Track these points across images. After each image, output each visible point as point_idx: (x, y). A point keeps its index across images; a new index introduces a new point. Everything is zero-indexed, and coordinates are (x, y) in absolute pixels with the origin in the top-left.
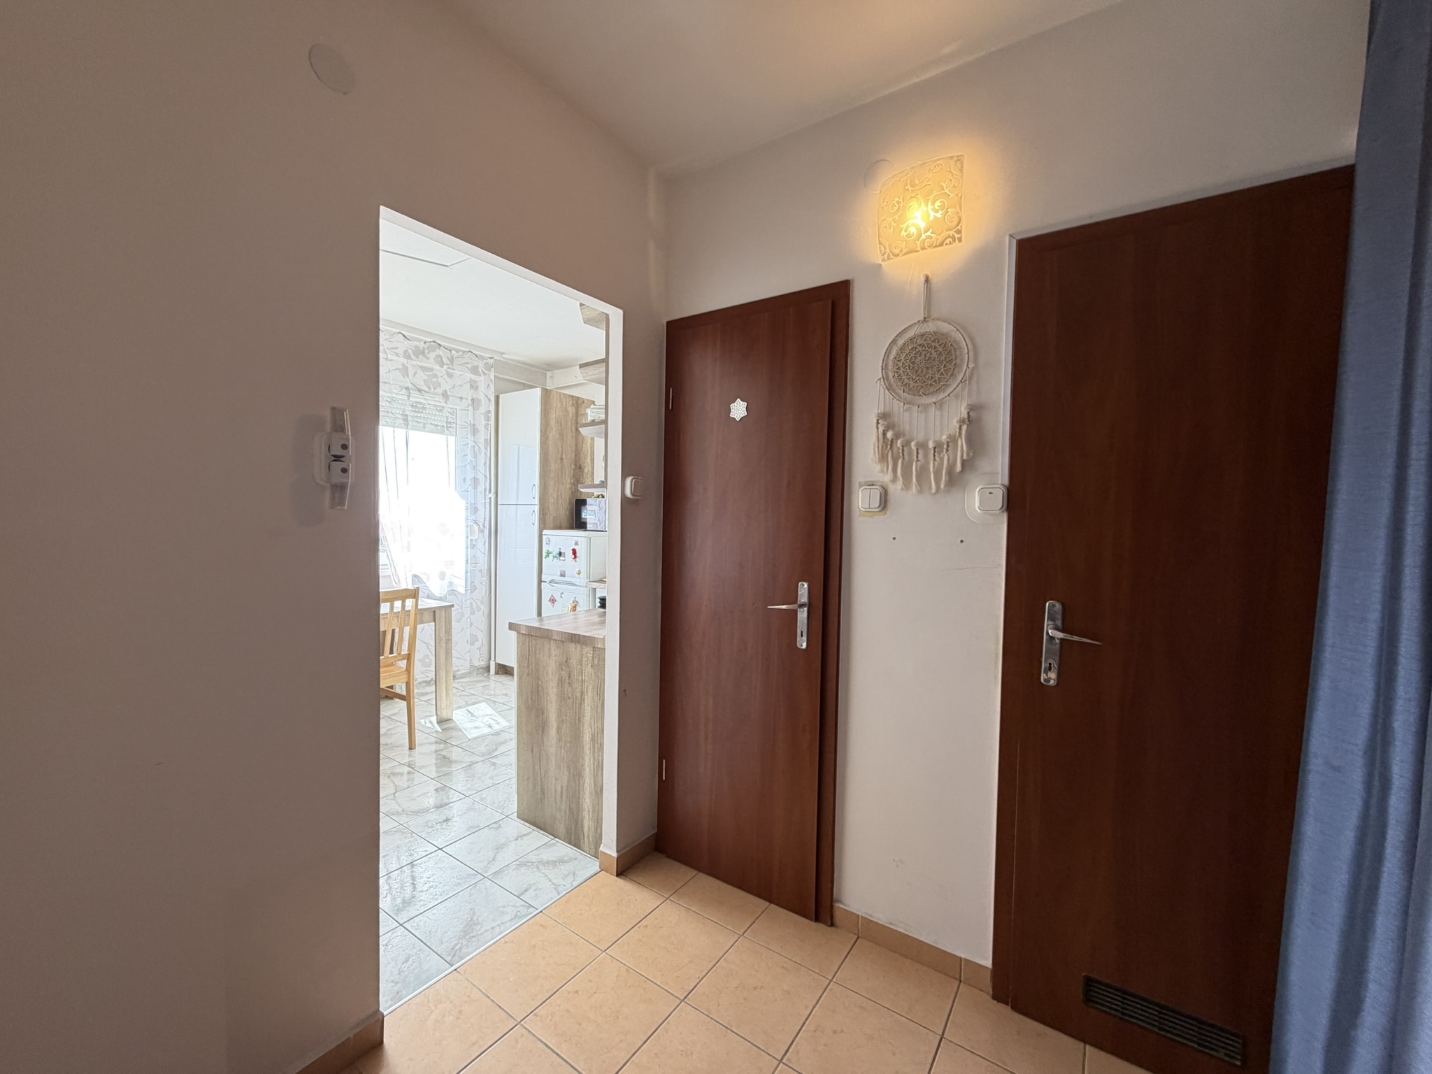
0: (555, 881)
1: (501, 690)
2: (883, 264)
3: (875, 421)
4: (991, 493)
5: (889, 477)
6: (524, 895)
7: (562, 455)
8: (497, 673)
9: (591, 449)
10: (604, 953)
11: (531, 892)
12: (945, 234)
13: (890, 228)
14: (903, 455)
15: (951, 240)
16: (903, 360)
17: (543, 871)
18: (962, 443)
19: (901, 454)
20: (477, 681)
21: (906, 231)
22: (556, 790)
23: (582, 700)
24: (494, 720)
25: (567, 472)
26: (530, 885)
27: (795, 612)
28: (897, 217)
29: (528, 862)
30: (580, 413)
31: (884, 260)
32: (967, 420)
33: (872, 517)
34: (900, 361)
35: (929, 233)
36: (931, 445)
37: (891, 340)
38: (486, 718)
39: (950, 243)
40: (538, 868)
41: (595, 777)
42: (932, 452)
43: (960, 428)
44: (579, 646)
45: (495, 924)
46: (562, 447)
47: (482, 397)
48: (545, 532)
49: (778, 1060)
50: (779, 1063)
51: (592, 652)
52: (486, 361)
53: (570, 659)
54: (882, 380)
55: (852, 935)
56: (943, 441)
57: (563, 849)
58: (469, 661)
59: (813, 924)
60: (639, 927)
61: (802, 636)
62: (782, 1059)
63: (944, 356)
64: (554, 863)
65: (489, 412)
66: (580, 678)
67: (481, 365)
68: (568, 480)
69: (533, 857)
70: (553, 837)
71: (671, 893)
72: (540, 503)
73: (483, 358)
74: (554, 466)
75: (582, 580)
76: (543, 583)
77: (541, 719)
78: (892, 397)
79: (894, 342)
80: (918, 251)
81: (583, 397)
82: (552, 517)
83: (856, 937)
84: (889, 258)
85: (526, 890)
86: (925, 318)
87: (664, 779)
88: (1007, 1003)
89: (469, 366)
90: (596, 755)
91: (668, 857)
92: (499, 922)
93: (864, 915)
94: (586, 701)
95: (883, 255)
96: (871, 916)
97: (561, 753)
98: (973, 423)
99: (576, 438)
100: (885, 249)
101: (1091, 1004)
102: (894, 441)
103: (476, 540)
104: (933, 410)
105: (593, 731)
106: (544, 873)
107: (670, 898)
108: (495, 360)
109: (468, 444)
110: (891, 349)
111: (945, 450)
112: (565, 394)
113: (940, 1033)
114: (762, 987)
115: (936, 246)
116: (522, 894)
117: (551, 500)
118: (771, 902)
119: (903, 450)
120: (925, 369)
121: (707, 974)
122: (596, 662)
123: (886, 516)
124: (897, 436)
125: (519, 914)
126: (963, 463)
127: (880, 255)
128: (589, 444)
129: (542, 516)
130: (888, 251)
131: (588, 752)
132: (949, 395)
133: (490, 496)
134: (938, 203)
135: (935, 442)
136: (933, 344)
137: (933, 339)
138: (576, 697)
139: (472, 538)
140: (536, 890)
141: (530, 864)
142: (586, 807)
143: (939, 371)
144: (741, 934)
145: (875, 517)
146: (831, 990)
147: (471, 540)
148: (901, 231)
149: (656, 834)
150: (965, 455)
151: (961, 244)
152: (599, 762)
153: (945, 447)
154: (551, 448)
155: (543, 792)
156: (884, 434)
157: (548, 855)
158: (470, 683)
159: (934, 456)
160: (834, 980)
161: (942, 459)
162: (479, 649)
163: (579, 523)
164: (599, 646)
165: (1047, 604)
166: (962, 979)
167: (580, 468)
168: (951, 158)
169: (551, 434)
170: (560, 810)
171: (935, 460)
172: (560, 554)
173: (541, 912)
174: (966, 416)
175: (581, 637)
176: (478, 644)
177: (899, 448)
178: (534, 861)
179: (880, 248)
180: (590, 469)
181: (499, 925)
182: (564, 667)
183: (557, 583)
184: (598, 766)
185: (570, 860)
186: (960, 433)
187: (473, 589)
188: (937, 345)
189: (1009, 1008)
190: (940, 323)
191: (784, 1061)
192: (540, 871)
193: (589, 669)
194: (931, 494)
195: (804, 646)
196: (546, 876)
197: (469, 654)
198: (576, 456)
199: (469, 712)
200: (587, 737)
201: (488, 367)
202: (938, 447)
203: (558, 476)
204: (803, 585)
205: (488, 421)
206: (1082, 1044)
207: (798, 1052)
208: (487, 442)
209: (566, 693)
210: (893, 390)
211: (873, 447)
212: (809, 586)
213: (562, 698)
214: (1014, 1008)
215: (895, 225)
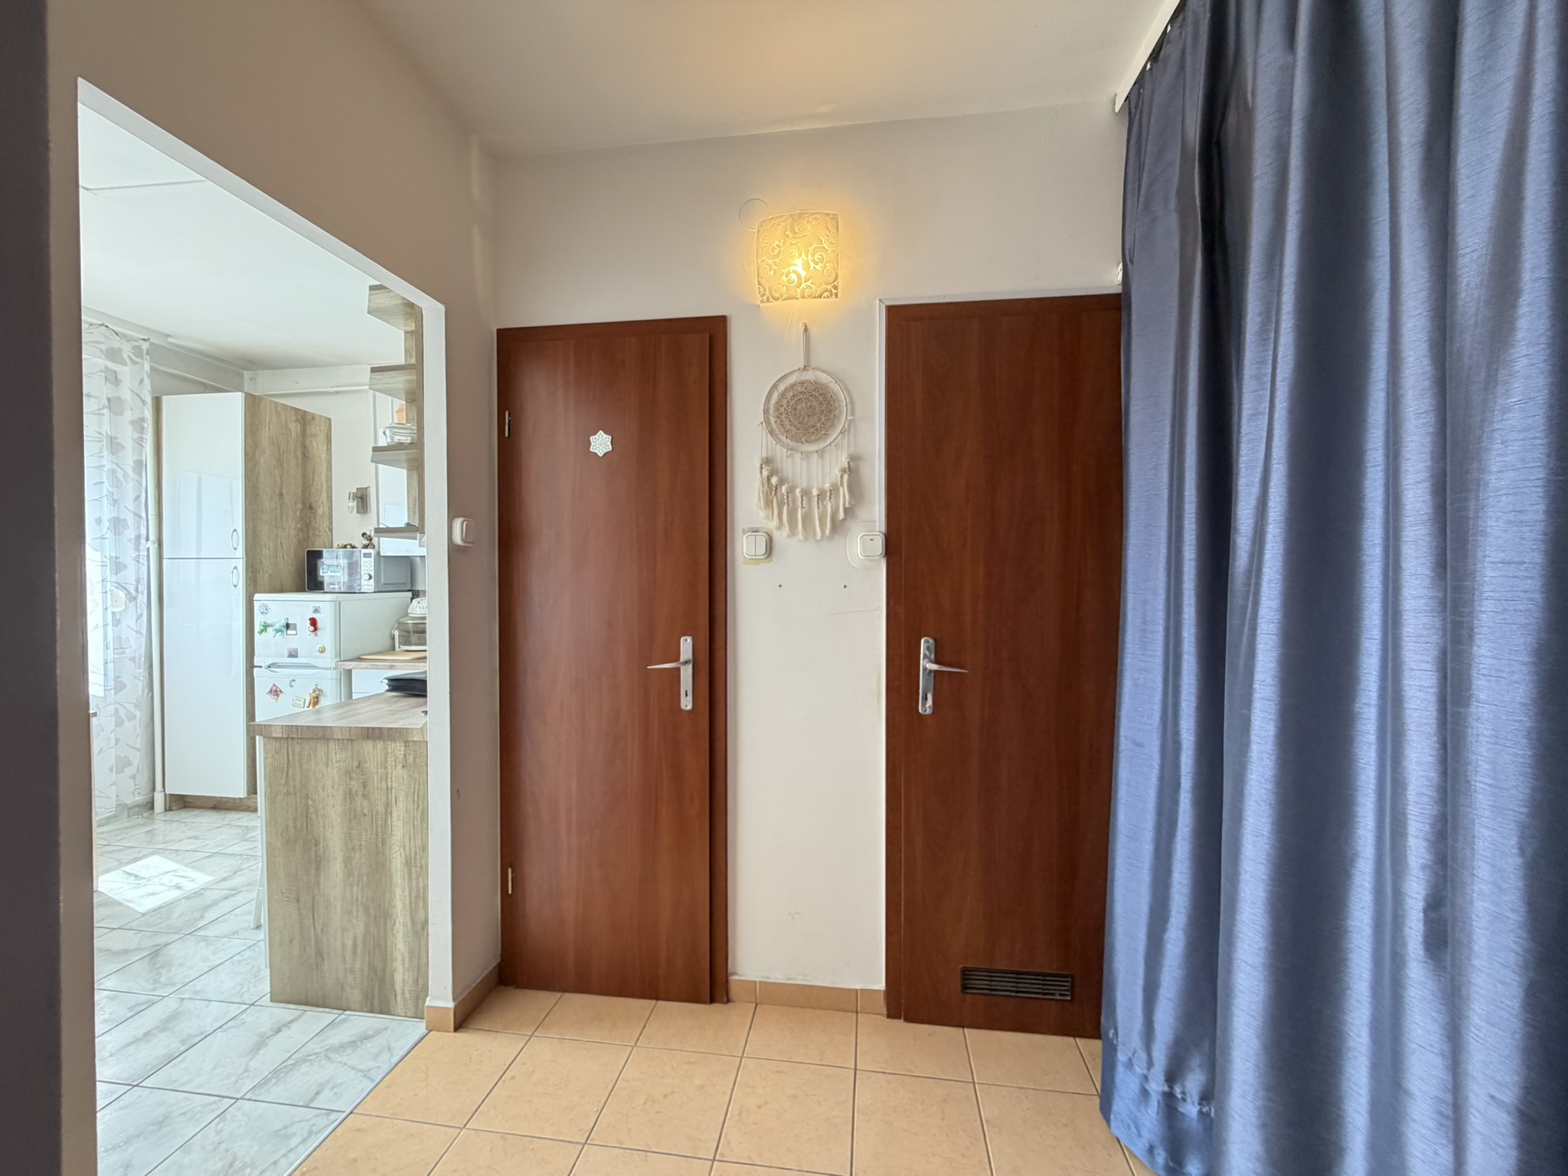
0: (362, 1067)
1: (183, 832)
2: (761, 305)
3: (759, 466)
4: (871, 540)
5: (775, 524)
6: (315, 1102)
7: (281, 488)
8: (168, 809)
9: (327, 483)
10: (464, 1130)
11: (326, 1094)
12: (825, 287)
13: (770, 270)
14: (788, 501)
15: (828, 293)
16: (785, 406)
17: (339, 1060)
18: (844, 491)
19: (786, 501)
20: (132, 827)
21: (787, 276)
22: (344, 945)
23: (388, 813)
24: (183, 877)
25: (290, 513)
26: (320, 1085)
27: (678, 670)
28: (777, 260)
29: (309, 1055)
30: (308, 432)
31: (762, 301)
32: (847, 470)
33: (757, 564)
34: (782, 406)
35: (808, 283)
36: (815, 492)
37: (772, 384)
38: (166, 879)
39: (828, 297)
40: (329, 1058)
41: (413, 912)
42: (816, 499)
43: (842, 477)
44: (380, 745)
45: (277, 1157)
46: (281, 477)
47: (127, 395)
48: (257, 596)
49: (709, 1160)
50: (713, 1163)
51: (403, 748)
52: (136, 343)
53: (365, 762)
54: (764, 423)
55: (750, 1004)
56: (826, 489)
57: (361, 1022)
58: (114, 798)
59: (708, 1007)
60: (504, 1081)
61: (686, 695)
62: (715, 1157)
63: (825, 405)
64: (353, 1044)
65: (143, 420)
66: (384, 785)
67: (127, 351)
68: (291, 526)
69: (315, 1047)
70: (341, 1012)
71: (534, 1028)
72: (247, 556)
73: (129, 339)
74: (267, 503)
75: (329, 660)
76: (255, 669)
77: (313, 853)
78: (775, 443)
79: (775, 386)
80: (798, 299)
81: (313, 412)
82: (267, 576)
83: (754, 1005)
84: (768, 301)
85: (317, 1093)
86: (805, 367)
87: (510, 892)
88: (899, 1018)
89: (103, 347)
90: (414, 883)
91: (517, 987)
92: (283, 1151)
93: (762, 980)
94: (395, 815)
95: (762, 296)
96: (768, 978)
97: (352, 892)
98: (852, 471)
99: (304, 467)
100: (765, 290)
101: (969, 991)
102: (778, 487)
103: (120, 613)
104: (815, 457)
105: (408, 852)
106: (340, 1062)
107: (536, 1034)
108: (152, 344)
109: (104, 466)
110: (772, 394)
111: (828, 498)
112: (284, 405)
113: (853, 1066)
114: (672, 1092)
115: (815, 297)
116: (312, 1101)
117: (266, 552)
118: (657, 999)
119: (788, 497)
120: (806, 416)
121: (605, 1103)
122: (411, 759)
123: (771, 563)
124: (781, 482)
125: (314, 1128)
126: (846, 510)
127: (759, 296)
128: (323, 477)
129: (250, 574)
130: (767, 292)
131: (399, 881)
132: (830, 444)
133: (147, 546)
134: (817, 256)
135: (819, 489)
136: (814, 393)
137: (813, 388)
138: (377, 812)
139: (115, 610)
140: (333, 1088)
141: (314, 1057)
142: (398, 955)
143: (820, 420)
144: (633, 1044)
145: (760, 565)
146: (745, 1066)
147: (114, 613)
148: (782, 274)
149: (500, 965)
150: (847, 503)
151: (836, 299)
152: (418, 891)
153: (828, 494)
154: (262, 479)
155: (319, 953)
156: (769, 479)
157: (336, 1038)
158: (118, 832)
159: (818, 503)
160: (745, 1055)
161: (825, 507)
162: (134, 777)
163: (311, 581)
164: (415, 739)
165: (922, 641)
166: (859, 1010)
167: (311, 507)
168: (828, 215)
169: (262, 459)
170: (352, 971)
171: (818, 507)
172: (288, 626)
173: (351, 1113)
174: (847, 466)
175: (385, 731)
176: (129, 771)
177: (784, 495)
178: (318, 1051)
179: (759, 288)
180: (327, 510)
181: (284, 1156)
182: (354, 775)
183: (280, 667)
184: (417, 897)
185: (378, 1032)
186: (842, 483)
187: (120, 687)
188: (817, 394)
189: (902, 1021)
190: (819, 373)
191: (717, 1158)
192: (333, 1062)
193: (399, 772)
194: (816, 541)
195: (689, 707)
196: (345, 1064)
197: (114, 787)
198: (304, 491)
199: (128, 874)
200: (397, 862)
201: (137, 351)
202: (821, 496)
203: (276, 518)
204: (686, 640)
205: (142, 433)
206: (961, 1030)
207: (729, 1142)
208: (140, 465)
209: (358, 809)
210: (776, 435)
211: (757, 493)
212: (693, 640)
213: (352, 816)
214: (907, 1020)
215: (776, 268)
